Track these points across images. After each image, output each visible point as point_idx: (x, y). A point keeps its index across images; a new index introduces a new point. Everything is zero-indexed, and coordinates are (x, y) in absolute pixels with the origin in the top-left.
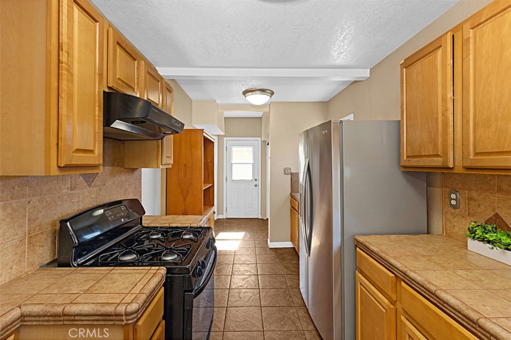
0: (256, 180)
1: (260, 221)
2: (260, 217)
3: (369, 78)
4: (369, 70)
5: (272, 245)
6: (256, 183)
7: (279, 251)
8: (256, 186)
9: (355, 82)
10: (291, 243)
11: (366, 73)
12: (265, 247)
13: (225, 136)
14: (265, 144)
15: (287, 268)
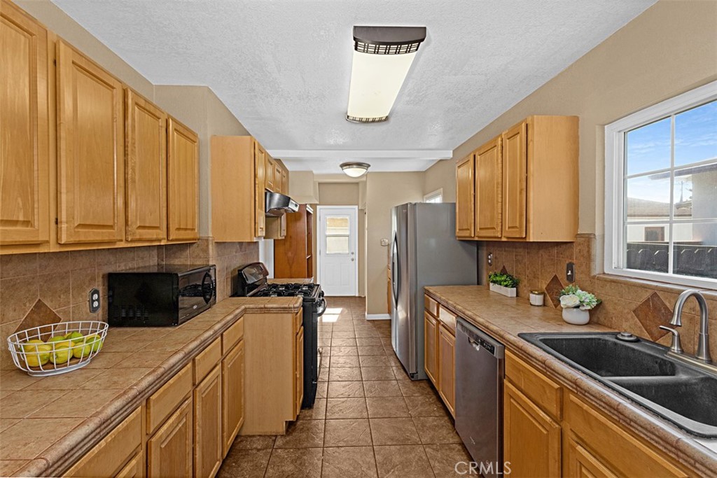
0: (353, 253)
1: (357, 299)
2: (357, 295)
3: (452, 158)
4: (452, 151)
5: (369, 317)
6: (353, 256)
7: (376, 323)
8: (353, 260)
9: (441, 160)
10: (388, 315)
11: (449, 154)
12: (362, 320)
13: (318, 205)
14: (362, 212)
15: (382, 333)
